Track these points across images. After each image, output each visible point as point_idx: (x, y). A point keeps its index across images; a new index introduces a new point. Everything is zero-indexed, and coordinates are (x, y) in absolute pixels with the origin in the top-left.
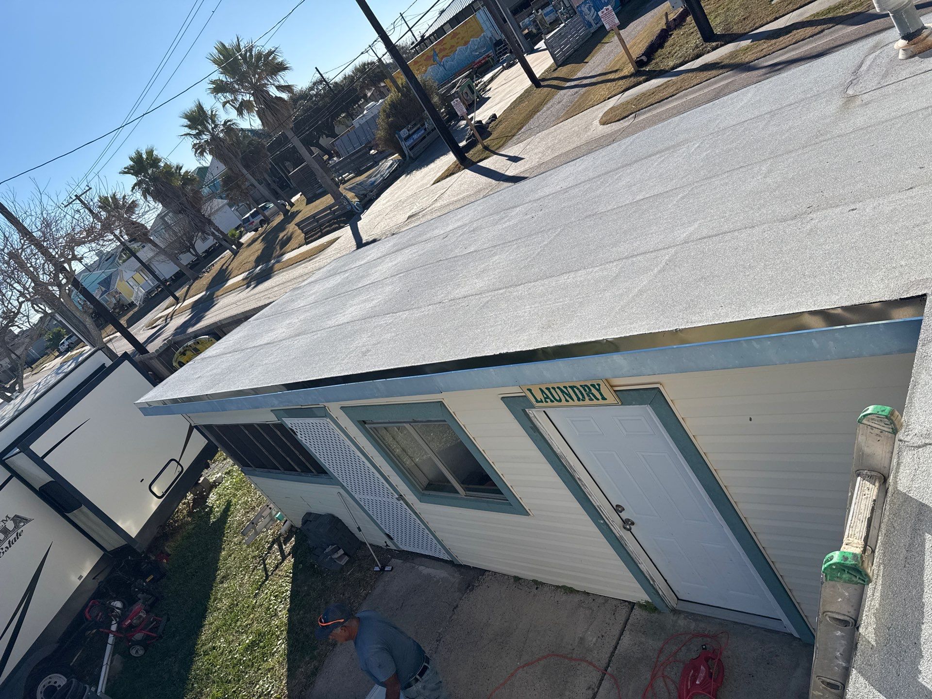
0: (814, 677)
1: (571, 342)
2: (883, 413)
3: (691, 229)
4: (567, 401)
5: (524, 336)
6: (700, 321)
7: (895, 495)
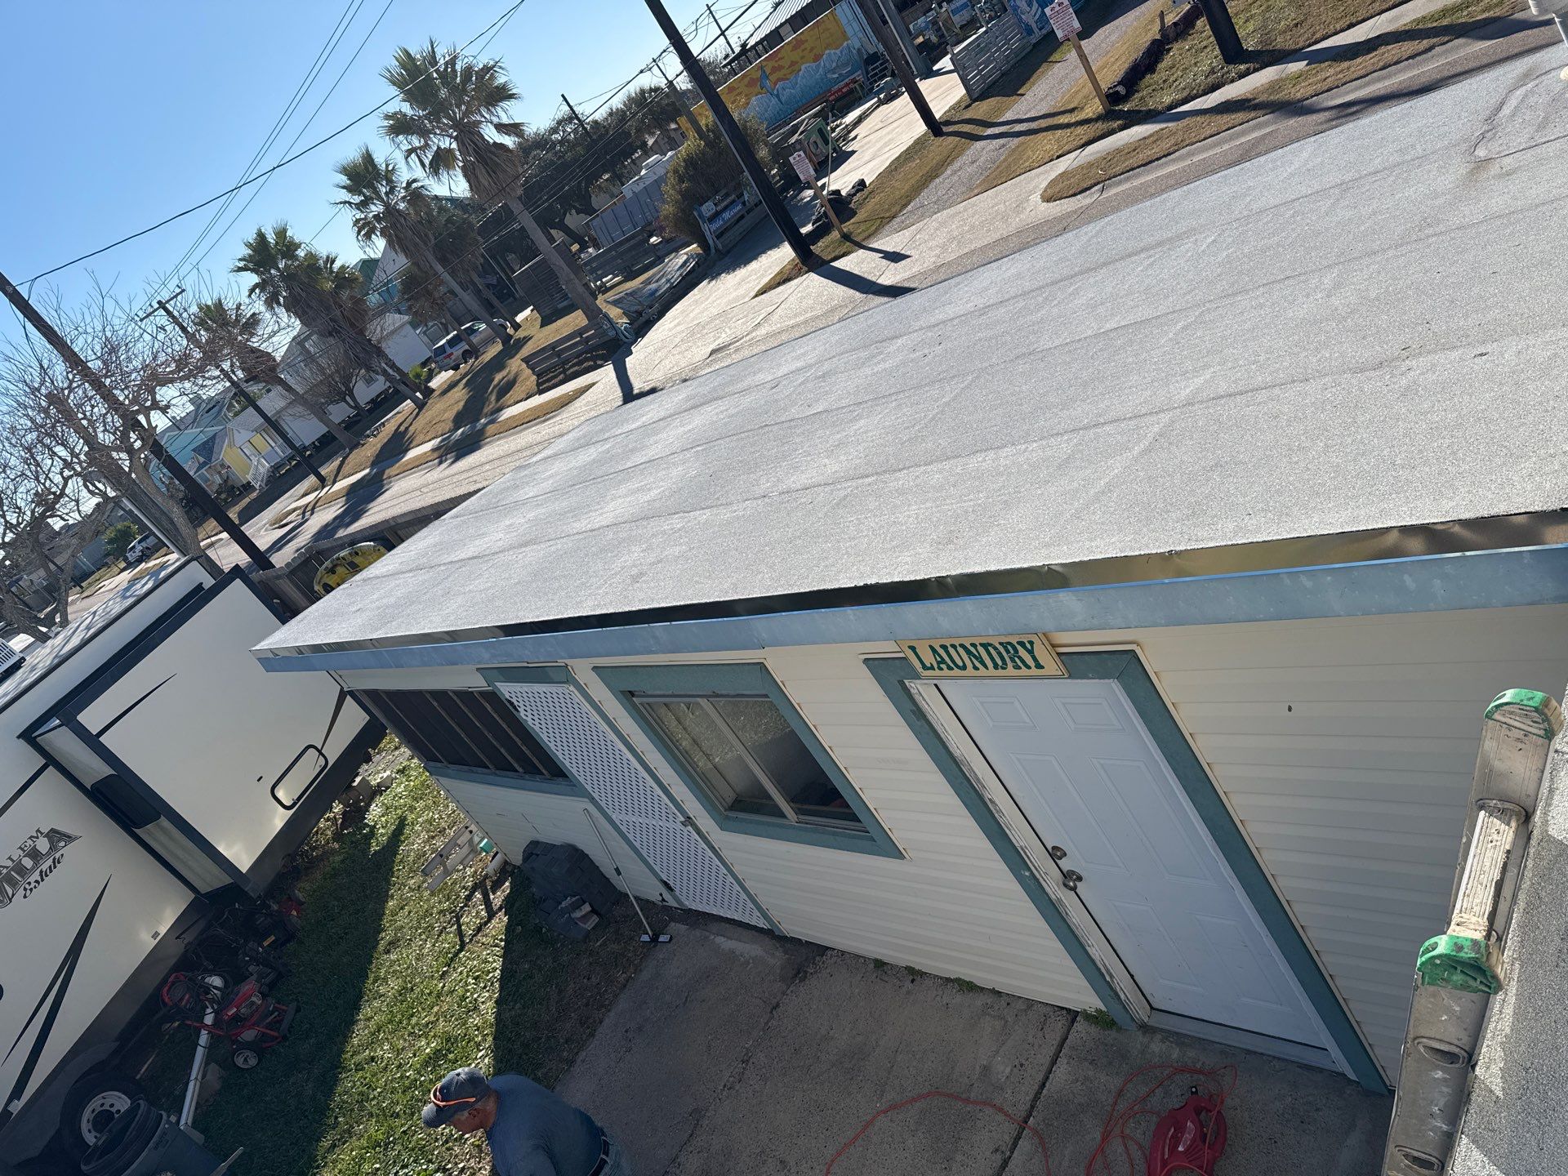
0: (1391, 1149)
1: (988, 569)
2: (1531, 703)
3: (1199, 381)
4: (976, 668)
5: (906, 557)
6: (1212, 539)
7: (1544, 844)
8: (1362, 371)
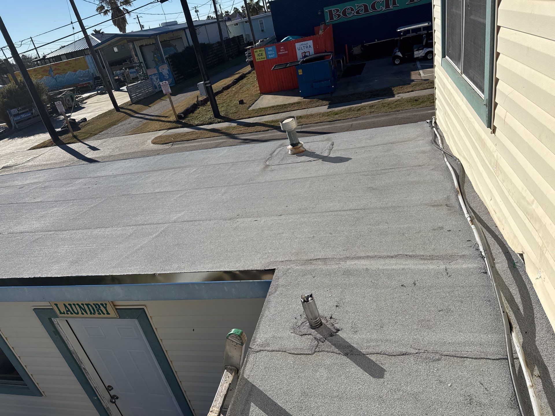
1: (88, 275)
2: (238, 334)
3: (180, 215)
4: (83, 314)
6: (169, 270)
8: (226, 220)
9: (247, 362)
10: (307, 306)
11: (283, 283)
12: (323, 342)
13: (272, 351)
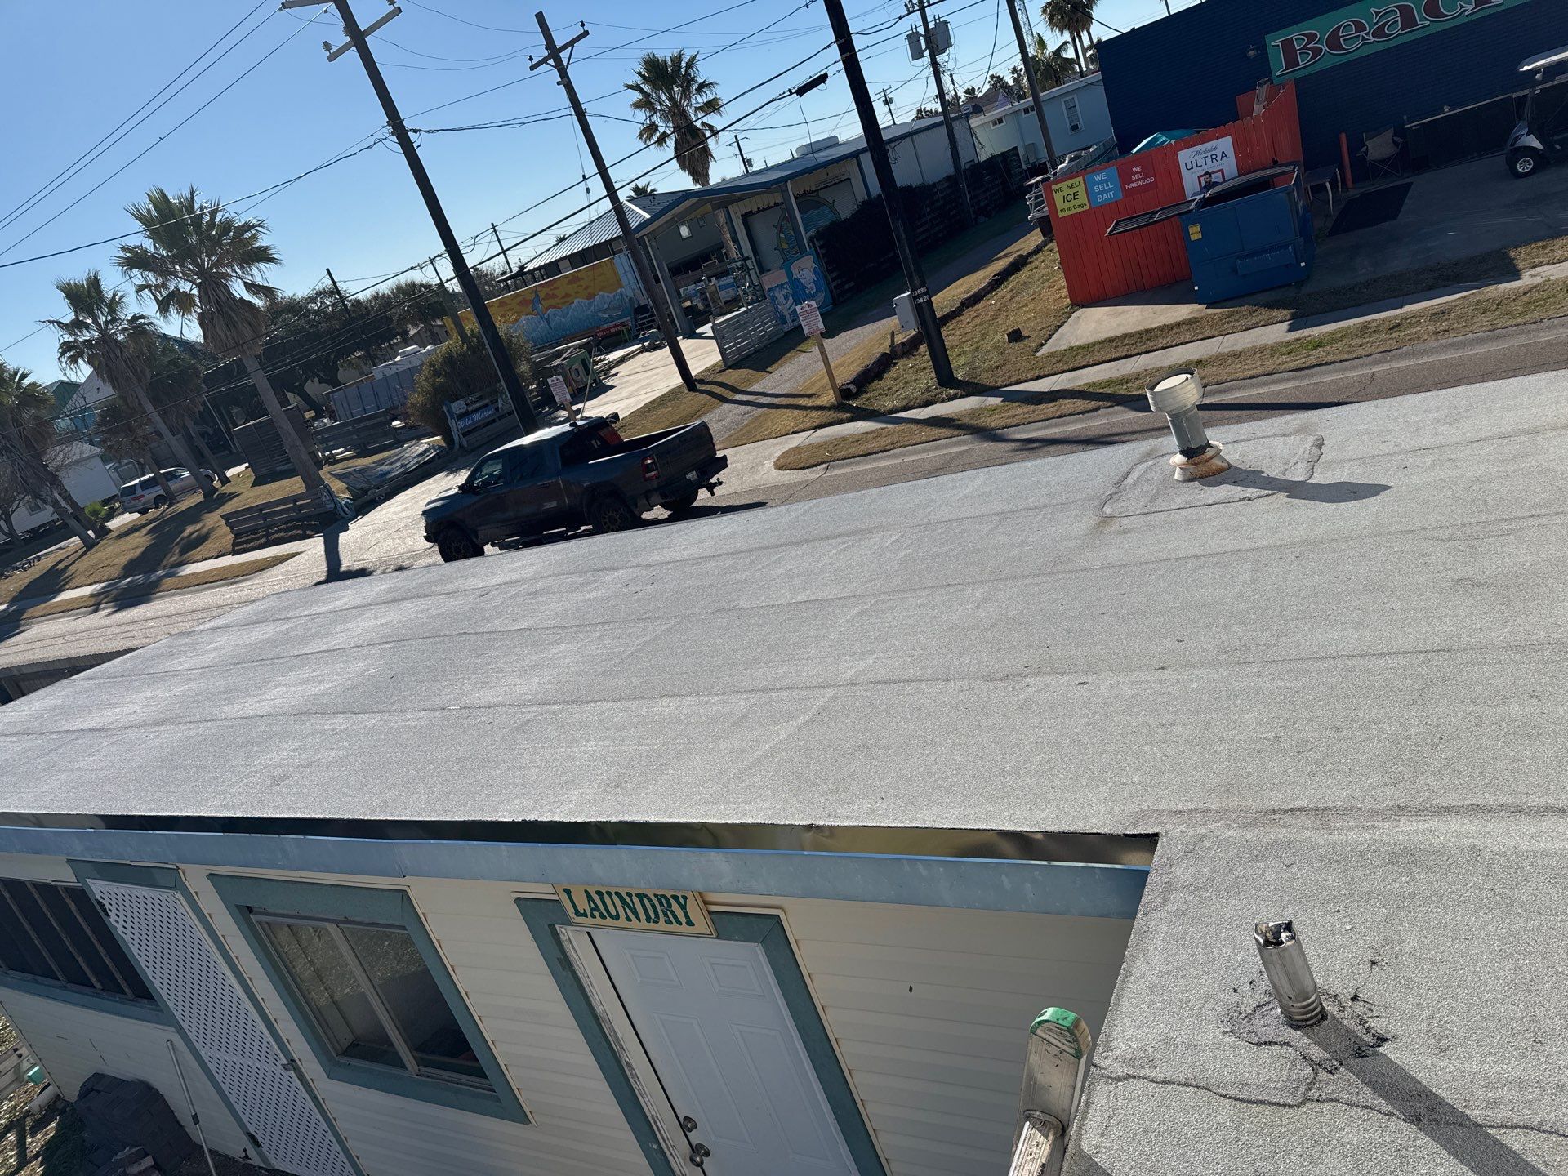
1: (647, 820)
2: (1064, 1023)
3: (864, 664)
4: (628, 919)
5: (573, 796)
6: (847, 818)
7: (1076, 1158)
8: (992, 680)
9: (1087, 1105)
10: (1275, 958)
11: (1189, 880)
12: (1330, 1072)
13: (1166, 1083)
